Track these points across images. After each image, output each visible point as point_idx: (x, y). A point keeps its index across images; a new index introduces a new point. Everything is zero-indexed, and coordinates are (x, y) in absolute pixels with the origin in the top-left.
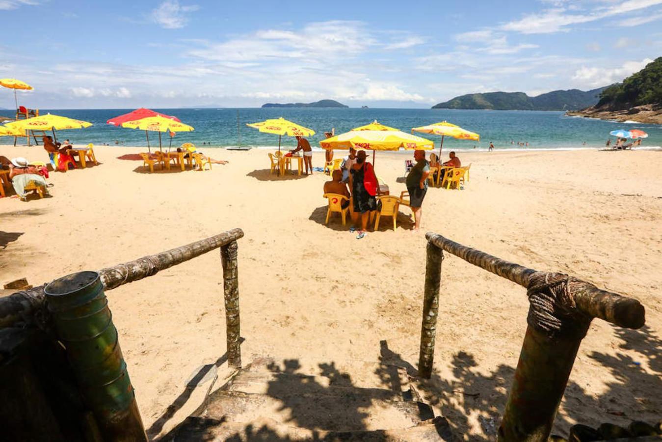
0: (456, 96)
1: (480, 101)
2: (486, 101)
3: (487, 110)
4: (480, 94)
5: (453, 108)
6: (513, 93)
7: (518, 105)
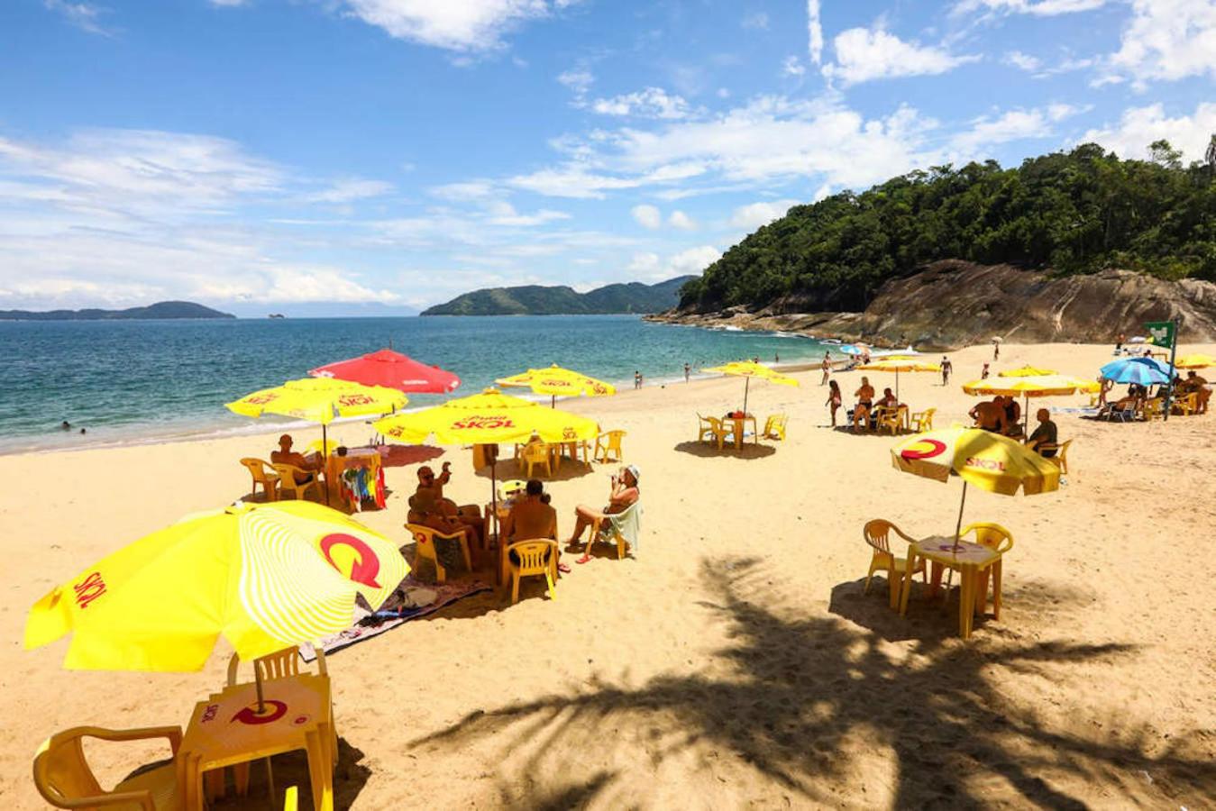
0: (461, 294)
1: (505, 301)
2: (513, 301)
3: (517, 315)
4: (502, 289)
5: (460, 313)
6: (553, 288)
7: (564, 306)
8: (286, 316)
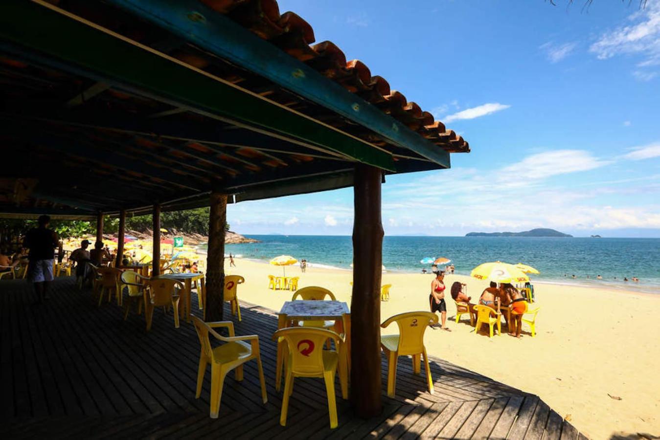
8: (602, 237)
